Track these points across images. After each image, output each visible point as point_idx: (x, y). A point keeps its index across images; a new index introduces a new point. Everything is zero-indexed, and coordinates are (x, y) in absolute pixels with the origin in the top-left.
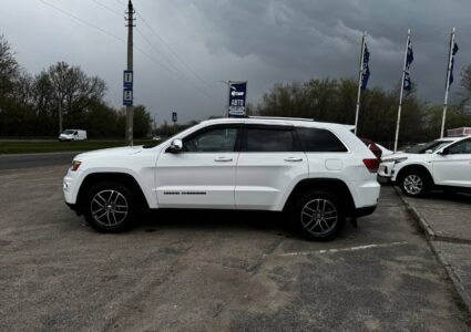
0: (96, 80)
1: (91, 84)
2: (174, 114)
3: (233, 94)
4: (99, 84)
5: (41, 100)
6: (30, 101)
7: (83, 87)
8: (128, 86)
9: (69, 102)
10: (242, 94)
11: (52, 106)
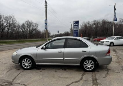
0: (36, 24)
1: (35, 25)
2: (58, 31)
3: (75, 24)
4: (37, 25)
5: (23, 29)
6: (20, 30)
7: (33, 26)
8: (46, 24)
9: (30, 30)
10: (77, 24)
11: (26, 31)
